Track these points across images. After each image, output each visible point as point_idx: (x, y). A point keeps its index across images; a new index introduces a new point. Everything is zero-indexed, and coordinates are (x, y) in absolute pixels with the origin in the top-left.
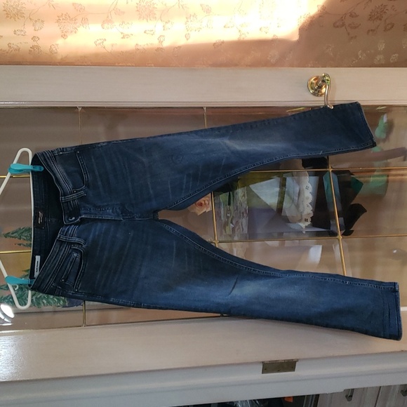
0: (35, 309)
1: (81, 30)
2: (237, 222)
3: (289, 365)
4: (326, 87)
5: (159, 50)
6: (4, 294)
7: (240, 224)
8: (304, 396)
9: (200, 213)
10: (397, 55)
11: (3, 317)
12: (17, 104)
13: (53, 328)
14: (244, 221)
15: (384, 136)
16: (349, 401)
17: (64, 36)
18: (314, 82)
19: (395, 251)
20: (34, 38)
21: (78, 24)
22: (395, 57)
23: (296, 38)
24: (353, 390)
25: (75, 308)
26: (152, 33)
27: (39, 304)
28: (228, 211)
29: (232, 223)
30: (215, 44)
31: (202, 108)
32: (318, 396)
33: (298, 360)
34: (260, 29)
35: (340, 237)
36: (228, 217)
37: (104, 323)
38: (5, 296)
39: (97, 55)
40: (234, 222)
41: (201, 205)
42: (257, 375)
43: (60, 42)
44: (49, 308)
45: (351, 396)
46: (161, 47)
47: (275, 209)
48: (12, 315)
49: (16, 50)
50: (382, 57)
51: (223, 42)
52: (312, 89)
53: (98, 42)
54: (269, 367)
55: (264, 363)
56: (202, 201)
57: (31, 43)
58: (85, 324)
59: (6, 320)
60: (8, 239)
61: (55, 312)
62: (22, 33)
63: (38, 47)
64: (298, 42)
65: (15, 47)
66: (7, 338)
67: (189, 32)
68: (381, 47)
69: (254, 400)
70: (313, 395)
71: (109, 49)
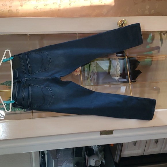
0: (13, 112)
1: (28, 3)
2: (92, 77)
3: (110, 132)
4: (124, 24)
5: (59, 10)
6: (1, 107)
7: (94, 78)
8: (117, 144)
9: (76, 75)
10: (154, 10)
11: (1, 116)
12: (4, 33)
13: (20, 119)
14: (95, 77)
15: (151, 41)
16: (134, 145)
17: (22, 6)
18: (120, 22)
19: (155, 88)
20: (10, 7)
21: (27, 1)
22: (153, 11)
23: (113, 4)
24: (136, 141)
25: (29, 112)
26: (56, 3)
27: (15, 110)
28: (89, 72)
29: (90, 77)
30: (81, 7)
31: (76, 34)
32: (122, 144)
33: (114, 130)
34: (99, 1)
35: (130, 83)
36: (89, 75)
37: (40, 117)
38: (1, 108)
39: (34, 13)
40: (91, 77)
41: (77, 71)
42: (98, 136)
43: (20, 8)
44: (19, 112)
45: (136, 144)
46: (60, 9)
47: (107, 72)
48: (4, 115)
49: (3, 11)
50: (148, 11)
51: (84, 7)
52: (119, 25)
53: (35, 8)
54: (103, 133)
55: (101, 131)
56: (77, 70)
57: (9, 9)
58: (33, 117)
59: (2, 116)
60: (2, 85)
61: (21, 113)
62: (5, 5)
63: (11, 10)
64: (114, 6)
65: (3, 10)
66: (3, 123)
67: (71, 3)
68: (148, 7)
69: (99, 145)
70: (121, 143)
71: (39, 10)
